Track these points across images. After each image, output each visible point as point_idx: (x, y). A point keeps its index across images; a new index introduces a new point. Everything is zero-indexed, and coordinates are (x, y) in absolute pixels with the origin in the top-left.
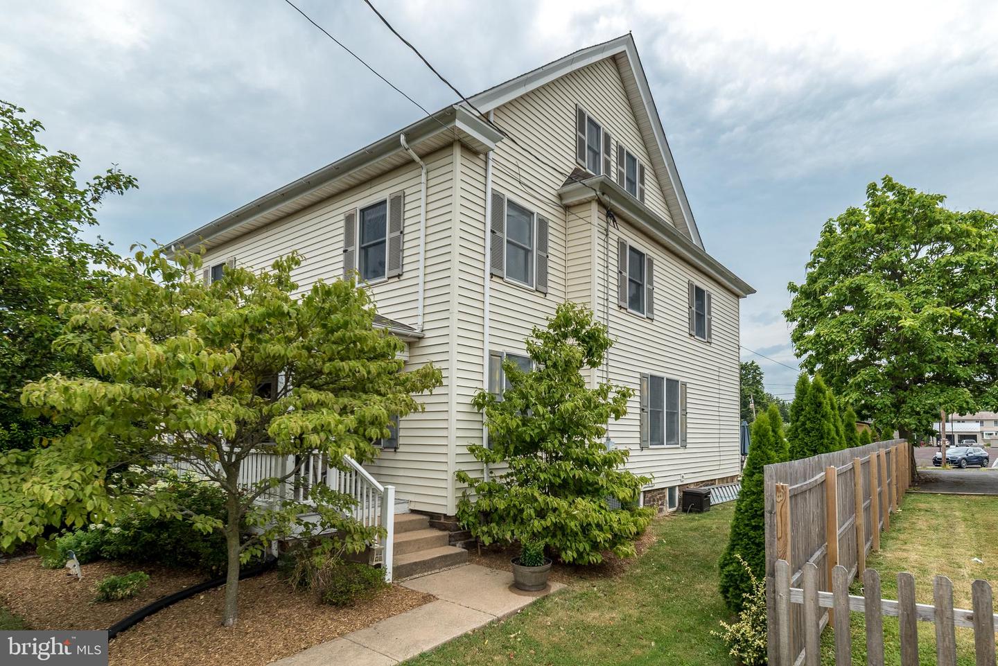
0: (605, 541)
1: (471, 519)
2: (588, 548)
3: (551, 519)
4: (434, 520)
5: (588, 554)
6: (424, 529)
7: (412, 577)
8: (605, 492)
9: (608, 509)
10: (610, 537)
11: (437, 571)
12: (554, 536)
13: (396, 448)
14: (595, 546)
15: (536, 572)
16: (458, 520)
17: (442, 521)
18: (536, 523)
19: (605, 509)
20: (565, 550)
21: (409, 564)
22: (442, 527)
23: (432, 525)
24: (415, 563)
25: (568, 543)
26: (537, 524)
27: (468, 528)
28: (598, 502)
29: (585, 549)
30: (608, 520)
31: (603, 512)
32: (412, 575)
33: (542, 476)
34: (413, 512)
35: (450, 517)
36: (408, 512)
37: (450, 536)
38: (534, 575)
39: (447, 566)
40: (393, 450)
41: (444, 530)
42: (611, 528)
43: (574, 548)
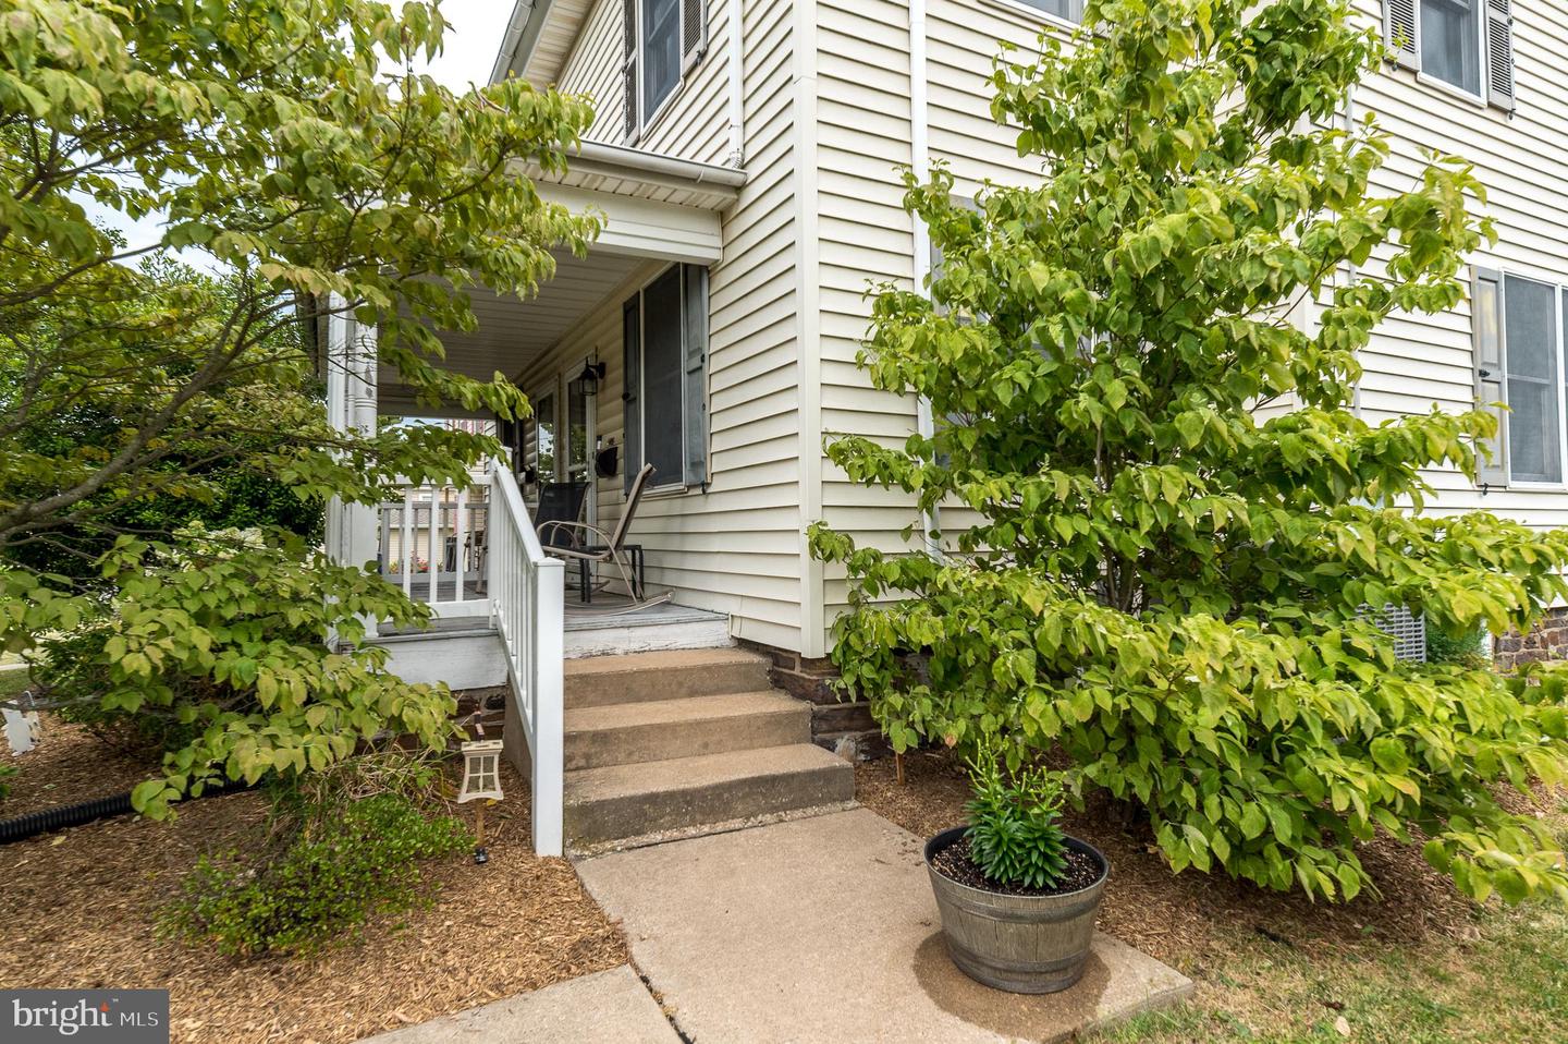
0: (1378, 805)
1: (867, 671)
2: (1284, 830)
3: (1094, 694)
4: (779, 668)
5: (1286, 852)
6: (755, 690)
7: (634, 841)
8: (1372, 590)
9: (1389, 658)
10: (1413, 790)
11: (736, 823)
12: (1128, 755)
13: (704, 485)
14: (1326, 827)
15: (1018, 919)
16: (838, 672)
17: (797, 672)
18: (1037, 704)
19: (1377, 661)
20: (1175, 816)
21: (632, 800)
22: (798, 691)
23: (779, 682)
24: (652, 798)
25: (1189, 794)
26: (1041, 713)
27: (860, 697)
28: (1335, 632)
29: (1268, 832)
30: (1398, 713)
31: (1366, 672)
32: (638, 833)
33: (1065, 528)
34: (743, 644)
35: (813, 661)
36: (728, 642)
37: (815, 716)
38: (1012, 928)
39: (773, 809)
40: (699, 491)
41: (802, 697)
42: (1416, 754)
43: (1214, 815)
